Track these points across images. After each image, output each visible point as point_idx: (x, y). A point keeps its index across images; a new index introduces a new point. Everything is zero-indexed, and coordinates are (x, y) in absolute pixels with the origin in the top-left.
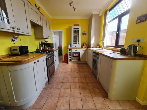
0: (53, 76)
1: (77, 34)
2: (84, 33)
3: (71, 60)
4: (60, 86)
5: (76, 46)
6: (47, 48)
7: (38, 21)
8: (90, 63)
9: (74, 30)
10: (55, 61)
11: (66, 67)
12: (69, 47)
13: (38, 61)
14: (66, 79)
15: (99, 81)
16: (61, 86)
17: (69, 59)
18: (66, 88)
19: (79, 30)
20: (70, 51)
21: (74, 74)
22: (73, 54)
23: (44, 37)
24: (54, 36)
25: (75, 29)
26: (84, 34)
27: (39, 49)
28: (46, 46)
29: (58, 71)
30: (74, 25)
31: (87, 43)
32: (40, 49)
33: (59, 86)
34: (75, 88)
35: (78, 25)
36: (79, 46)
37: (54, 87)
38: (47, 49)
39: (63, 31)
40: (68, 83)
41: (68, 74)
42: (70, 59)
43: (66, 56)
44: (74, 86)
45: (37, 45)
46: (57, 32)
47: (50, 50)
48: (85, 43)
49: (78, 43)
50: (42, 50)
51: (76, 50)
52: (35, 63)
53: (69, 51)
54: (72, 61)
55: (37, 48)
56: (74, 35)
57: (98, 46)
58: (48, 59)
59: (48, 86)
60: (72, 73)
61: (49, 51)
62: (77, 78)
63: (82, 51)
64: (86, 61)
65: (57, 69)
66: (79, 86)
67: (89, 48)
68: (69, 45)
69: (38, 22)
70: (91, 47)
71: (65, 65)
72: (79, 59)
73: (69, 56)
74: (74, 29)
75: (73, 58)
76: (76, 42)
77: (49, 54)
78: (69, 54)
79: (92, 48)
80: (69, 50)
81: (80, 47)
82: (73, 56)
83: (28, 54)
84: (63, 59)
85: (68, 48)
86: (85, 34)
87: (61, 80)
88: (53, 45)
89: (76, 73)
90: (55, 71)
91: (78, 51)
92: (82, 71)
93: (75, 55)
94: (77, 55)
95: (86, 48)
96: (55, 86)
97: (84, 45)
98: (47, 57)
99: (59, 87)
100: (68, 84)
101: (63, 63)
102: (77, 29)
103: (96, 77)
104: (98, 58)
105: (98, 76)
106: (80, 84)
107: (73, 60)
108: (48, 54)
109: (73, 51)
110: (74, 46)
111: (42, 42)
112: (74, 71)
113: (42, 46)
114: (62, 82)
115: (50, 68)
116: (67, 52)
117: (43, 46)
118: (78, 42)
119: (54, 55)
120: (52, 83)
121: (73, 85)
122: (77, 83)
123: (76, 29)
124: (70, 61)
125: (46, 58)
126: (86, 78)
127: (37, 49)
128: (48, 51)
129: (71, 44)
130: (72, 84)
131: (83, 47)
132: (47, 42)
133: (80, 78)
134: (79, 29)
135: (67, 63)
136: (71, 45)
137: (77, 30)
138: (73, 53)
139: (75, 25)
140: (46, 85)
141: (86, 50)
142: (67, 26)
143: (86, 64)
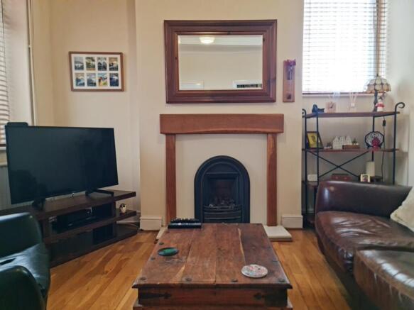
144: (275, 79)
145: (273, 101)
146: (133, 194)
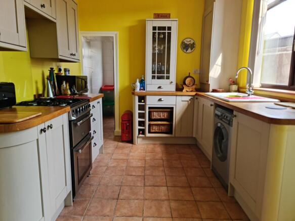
0: (86, 180)
1: (164, 48)
2: (187, 42)
3: (142, 132)
4: (111, 210)
5: (160, 87)
6: (69, 92)
7: (43, 6)
8: (207, 143)
9: (154, 34)
10: (92, 131)
11: (128, 155)
12: (138, 90)
13: (50, 127)
14: (126, 189)
15: (233, 197)
16: (113, 208)
17: (137, 127)
18: (130, 214)
19: (169, 34)
20: (140, 101)
21: (154, 174)
22: (150, 112)
23: (60, 57)
24: (86, 51)
25: (157, 31)
26: (185, 47)
27: (41, 92)
28: (65, 85)
29: (101, 166)
30: (153, 16)
31: (196, 77)
32: (46, 95)
33: (108, 209)
34: (156, 215)
35: (167, 16)
36: (169, 85)
37: (90, 213)
38: (66, 95)
39: (116, 35)
40: (136, 201)
41: (134, 174)
42: (140, 130)
43: (128, 118)
44: (154, 209)
45: (36, 82)
46: (95, 39)
47: (76, 97)
48: (189, 76)
49: (168, 78)
50: (51, 96)
51: (160, 100)
52: (43, 130)
53: (137, 103)
54: (148, 135)
55: (37, 90)
56: (154, 49)
57: (234, 87)
58: (76, 125)
59: (71, 208)
60: (148, 172)
61: (76, 101)
62: (165, 189)
63: (179, 104)
64: (194, 136)
65: (99, 161)
66: (169, 209)
67: (202, 94)
68: (136, 82)
69: (43, 9)
70: (211, 89)
71: (123, 148)
72: (169, 130)
73: (137, 119)
74: (154, 28)
75: (150, 125)
76: (161, 71)
77: (76, 110)
78: (137, 112)
79: (214, 91)
80: (137, 98)
81: (173, 88)
82: (150, 120)
83: (13, 107)
84: (118, 130)
85: (133, 94)
86: (192, 46)
87: (113, 192)
88: (86, 83)
89: (161, 174)
90: (93, 166)
91: (167, 102)
92: (180, 166)
93: (156, 115)
94: (164, 115)
95: (194, 93)
96: (93, 210)
97: (187, 81)
98: (73, 118)
99: (107, 211)
100: (134, 203)
101: (116, 143)
102: (164, 28)
103: (225, 186)
104: (230, 123)
105: (231, 180)
106: (173, 205)
107: (150, 132)
108: (74, 108)
109: (151, 101)
110: (152, 85)
111: (52, 70)
112: (154, 167)
113: (52, 82)
114: (116, 196)
115: (80, 151)
116: (132, 104)
117: (54, 83)
118: (168, 72)
119: (91, 112)
120: (86, 200)
121: (151, 208)
122: (163, 200)
123: (160, 28)
124: (141, 135)
125: (70, 122)
126: (190, 187)
127: (35, 93)
128: (71, 99)
129: (144, 80)
130: (146, 202)
131: (184, 90)
132: (65, 70)
133: (174, 186)
134: (169, 28)
135: (131, 141)
136: (142, 82)
137: (164, 34)
138: (150, 108)
139: (158, 16)
140: (66, 206)
141: (194, 99)
142: (130, 21)
143: (194, 145)
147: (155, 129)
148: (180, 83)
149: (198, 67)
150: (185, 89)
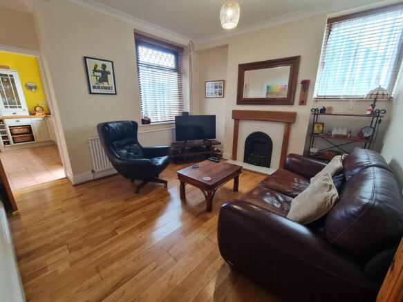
1: (10, 87)
2: (30, 84)
3: (7, 143)
5: (15, 113)
17: (2, 141)
19: (12, 79)
22: (10, 130)
26: (29, 87)
31: (44, 107)
36: (23, 111)
48: (38, 106)
49: (20, 107)
51: (18, 121)
64: (51, 140)
72: (31, 139)
75: (13, 138)
76: (12, 103)
81: (26, 113)
82: (12, 134)
91: (24, 122)
93: (16, 131)
94: (26, 130)
95: (44, 116)
97: (38, 109)
102: (6, 75)
107: (14, 143)
109: (10, 123)
110: (6, 112)
118: (19, 103)
124: (7, 146)
134: (11, 76)
137: (7, 79)
138: (9, 127)
141: (45, 119)
144: (295, 92)
145: (292, 104)
146: (220, 143)
147: (18, 140)
148: (32, 110)
149: (45, 103)
150: (37, 114)
